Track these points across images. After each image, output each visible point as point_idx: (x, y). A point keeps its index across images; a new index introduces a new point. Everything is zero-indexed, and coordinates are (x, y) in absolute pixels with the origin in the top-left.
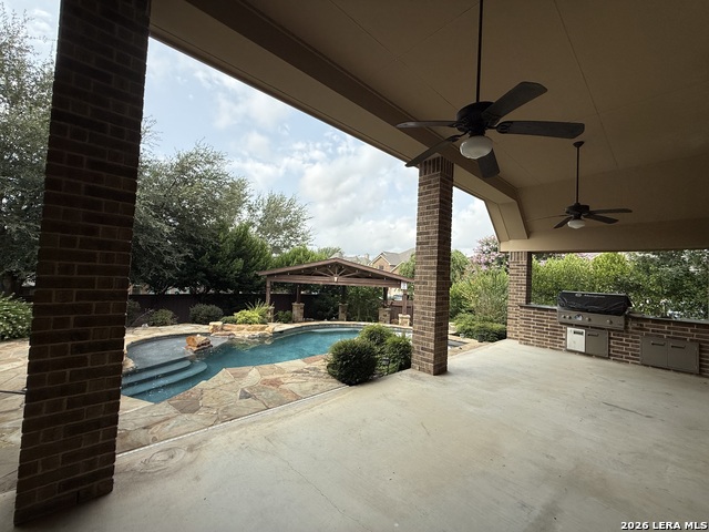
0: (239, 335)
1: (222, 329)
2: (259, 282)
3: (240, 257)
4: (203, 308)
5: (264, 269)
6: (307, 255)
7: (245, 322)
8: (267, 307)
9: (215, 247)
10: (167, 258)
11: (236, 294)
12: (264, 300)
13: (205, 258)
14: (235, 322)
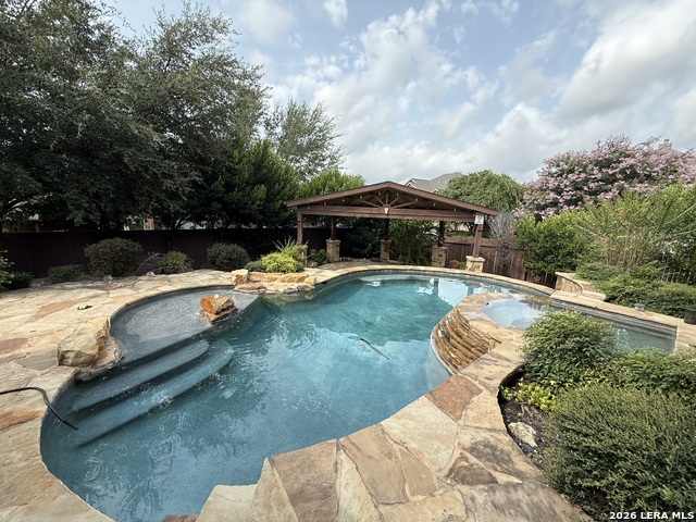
0: (271, 289)
1: (249, 280)
2: (287, 214)
3: (261, 182)
4: (222, 249)
5: (291, 198)
6: (341, 181)
7: (277, 270)
8: (298, 247)
9: (229, 170)
10: (168, 183)
11: (260, 228)
12: (295, 238)
13: (219, 184)
14: (263, 269)
